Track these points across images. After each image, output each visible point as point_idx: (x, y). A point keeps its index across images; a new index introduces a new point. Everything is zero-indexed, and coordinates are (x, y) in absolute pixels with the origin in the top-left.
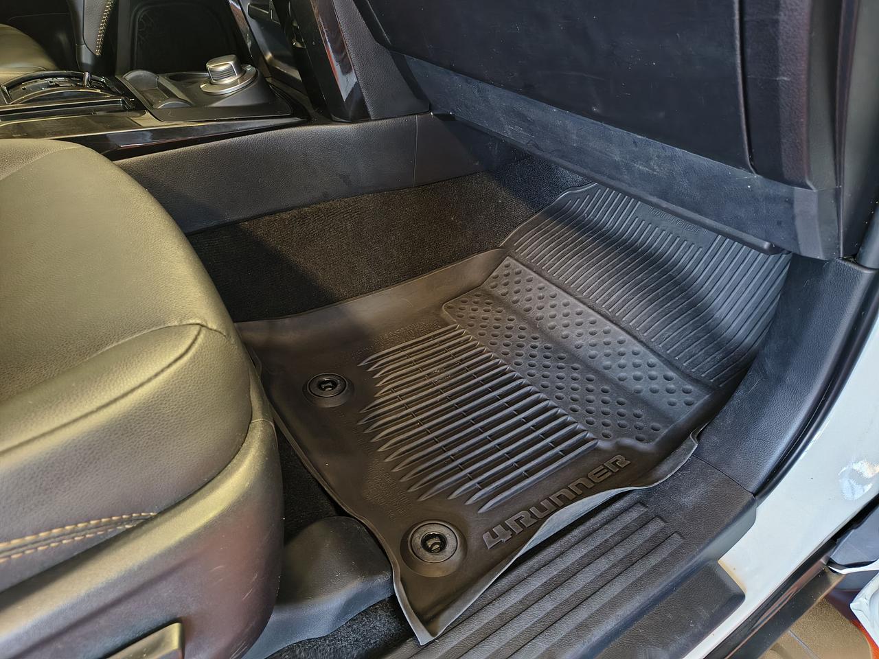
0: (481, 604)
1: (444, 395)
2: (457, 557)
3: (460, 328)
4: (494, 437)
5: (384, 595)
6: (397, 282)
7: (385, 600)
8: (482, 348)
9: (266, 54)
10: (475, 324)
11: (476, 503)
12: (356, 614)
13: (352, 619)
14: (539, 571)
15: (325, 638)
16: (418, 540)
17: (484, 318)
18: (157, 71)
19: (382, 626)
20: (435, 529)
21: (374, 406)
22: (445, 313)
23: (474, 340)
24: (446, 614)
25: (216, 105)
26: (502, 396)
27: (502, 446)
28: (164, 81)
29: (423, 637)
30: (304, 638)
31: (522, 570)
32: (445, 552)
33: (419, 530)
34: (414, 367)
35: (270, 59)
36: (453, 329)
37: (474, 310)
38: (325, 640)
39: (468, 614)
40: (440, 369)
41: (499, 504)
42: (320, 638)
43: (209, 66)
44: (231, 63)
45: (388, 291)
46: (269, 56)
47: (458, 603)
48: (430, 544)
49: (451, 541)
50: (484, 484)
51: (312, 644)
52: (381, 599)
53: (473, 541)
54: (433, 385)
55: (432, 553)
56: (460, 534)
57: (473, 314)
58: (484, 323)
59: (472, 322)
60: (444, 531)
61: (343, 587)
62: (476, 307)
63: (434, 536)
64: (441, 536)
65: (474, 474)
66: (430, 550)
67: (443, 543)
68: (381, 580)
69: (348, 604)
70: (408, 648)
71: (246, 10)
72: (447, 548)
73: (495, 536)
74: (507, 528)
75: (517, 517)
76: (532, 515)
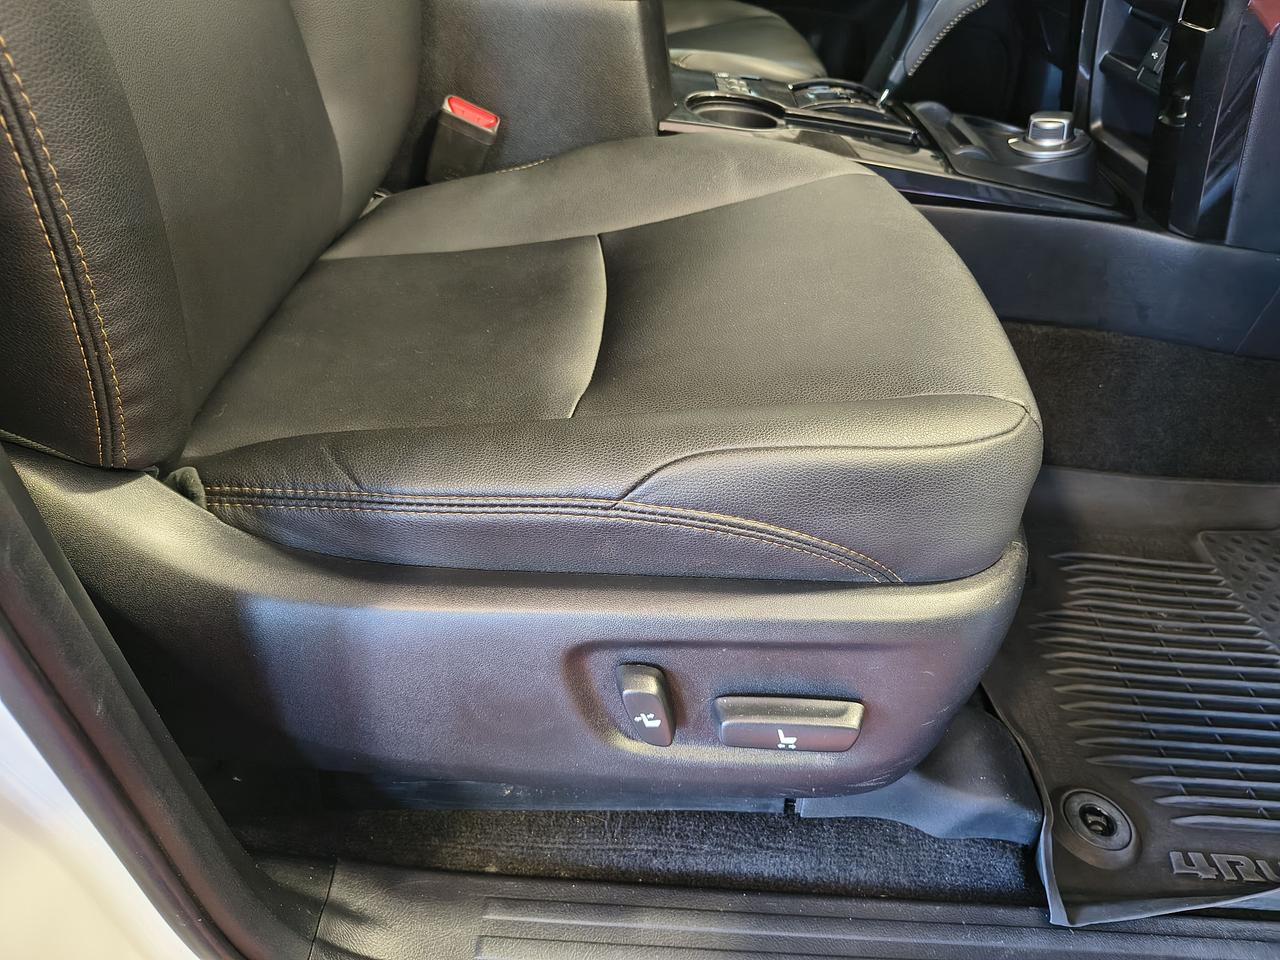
0: (1145, 927)
1: (1166, 650)
2: (1126, 855)
3: (1217, 574)
4: (1227, 739)
5: (1022, 838)
6: (1143, 472)
7: (1017, 844)
8: (1245, 615)
9: (1094, 121)
10: (1245, 580)
11: (1172, 807)
12: (980, 836)
13: (973, 840)
14: (1252, 943)
15: (936, 840)
16: (1076, 805)
17: (1263, 578)
18: (954, 108)
19: (1004, 871)
20: (1105, 808)
21: (1055, 616)
22: (1199, 544)
23: (1234, 599)
24: (1095, 909)
25: (1023, 168)
26: (1259, 694)
27: (1237, 757)
28: (958, 122)
29: (1058, 915)
30: (913, 824)
31: (1224, 926)
32: (1110, 840)
33: (1083, 795)
34: (1130, 594)
35: (1098, 129)
36: (1206, 571)
37: (1250, 560)
38: (934, 842)
39: (1123, 928)
40: (1169, 614)
41: (1207, 827)
42: (930, 836)
43: (1034, 119)
44: (1065, 122)
45: (1127, 479)
46: (1097, 124)
47: (1116, 907)
48: (1091, 819)
49: (1123, 833)
50: (1191, 790)
51: (918, 836)
52: (1014, 839)
53: (1154, 852)
54: (1152, 629)
55: (1091, 830)
56: (1137, 832)
57: (1245, 564)
58: (1260, 584)
59: (1240, 574)
60: (1116, 815)
61: (986, 795)
62: (1253, 556)
63: (1099, 814)
64: (1108, 819)
65: (1179, 771)
66: (1088, 826)
67: (1109, 829)
68: (1030, 816)
69: (983, 819)
70: (1030, 915)
71: (1099, 60)
72: (1115, 838)
73: (1190, 863)
74: (1212, 864)
75: (1232, 858)
76: (1259, 871)
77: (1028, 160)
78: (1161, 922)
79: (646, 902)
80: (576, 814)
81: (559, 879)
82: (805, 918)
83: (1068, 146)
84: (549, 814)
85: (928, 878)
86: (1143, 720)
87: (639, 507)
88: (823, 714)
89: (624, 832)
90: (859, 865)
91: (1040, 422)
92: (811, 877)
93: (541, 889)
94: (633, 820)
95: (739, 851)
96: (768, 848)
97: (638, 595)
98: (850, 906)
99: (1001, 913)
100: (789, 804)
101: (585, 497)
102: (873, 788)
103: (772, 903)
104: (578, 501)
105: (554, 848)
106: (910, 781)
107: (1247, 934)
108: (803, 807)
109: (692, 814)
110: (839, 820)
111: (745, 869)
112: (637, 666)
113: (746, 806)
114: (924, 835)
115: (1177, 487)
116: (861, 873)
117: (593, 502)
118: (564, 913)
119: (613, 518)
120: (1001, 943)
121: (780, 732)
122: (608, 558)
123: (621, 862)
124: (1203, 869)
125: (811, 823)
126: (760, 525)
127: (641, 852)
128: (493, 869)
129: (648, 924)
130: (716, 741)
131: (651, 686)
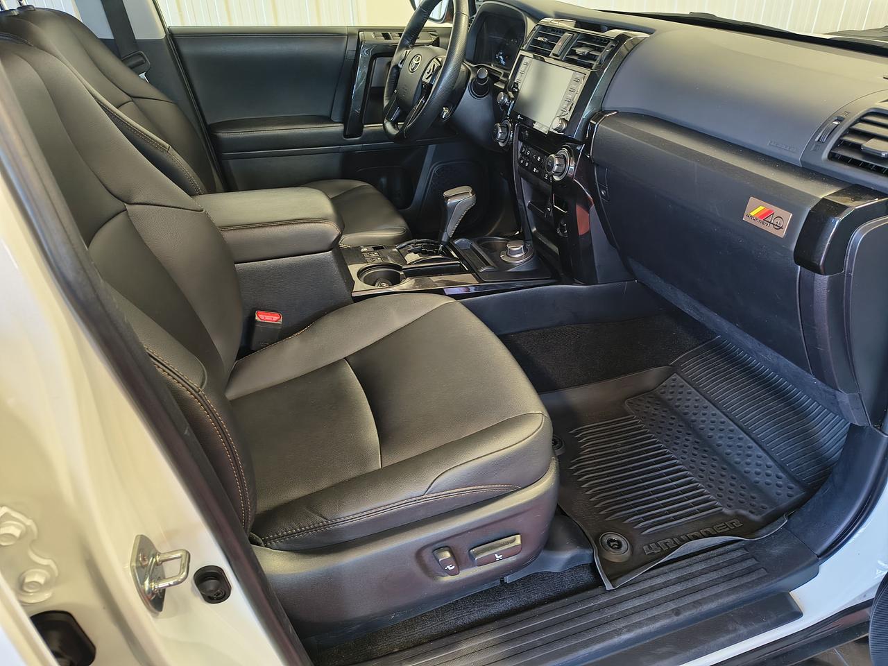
0: (640, 579)
1: (624, 461)
2: (627, 554)
3: (636, 419)
5: (588, 561)
6: (597, 380)
8: (651, 435)
9: (533, 228)
10: (647, 417)
11: (640, 528)
12: (573, 566)
13: (571, 568)
15: (558, 573)
16: (605, 541)
17: (653, 414)
19: (586, 576)
20: (615, 537)
21: (581, 459)
22: (627, 407)
23: (645, 428)
24: (621, 579)
25: (510, 270)
27: (659, 499)
28: (475, 246)
29: (609, 586)
32: (621, 550)
33: (606, 535)
35: (535, 232)
36: (632, 418)
37: (647, 407)
39: (632, 582)
40: (621, 444)
41: (655, 532)
42: (556, 573)
43: (509, 247)
44: (521, 245)
45: (591, 386)
47: (629, 575)
48: (612, 544)
49: (625, 545)
50: (646, 519)
51: (552, 575)
52: (586, 563)
53: (637, 548)
54: (617, 453)
55: (613, 548)
56: (629, 542)
57: (646, 410)
58: (653, 418)
59: (645, 415)
60: (621, 539)
61: (571, 549)
62: (648, 405)
63: (614, 541)
64: (618, 542)
65: (640, 512)
66: (611, 547)
67: (620, 545)
68: (588, 552)
69: (572, 559)
70: (599, 590)
71: (527, 205)
72: (622, 548)
73: (650, 548)
74: (658, 546)
75: (665, 541)
76: (675, 542)
77: (511, 266)
78: (645, 575)
79: (461, 638)
80: (421, 616)
81: (423, 644)
82: (521, 622)
83: (526, 255)
84: (411, 620)
85: (560, 589)
86: (622, 495)
87: (431, 495)
88: (507, 543)
89: (443, 616)
90: (534, 594)
91: (548, 417)
92: (518, 605)
93: (420, 649)
94: (445, 609)
95: (488, 606)
96: (500, 600)
97: (435, 524)
98: (536, 611)
99: (589, 593)
100: (502, 581)
101: (411, 498)
102: (531, 562)
103: (507, 621)
104: (409, 500)
105: (418, 632)
106: (544, 554)
107: (674, 568)
108: (508, 579)
109: (466, 598)
110: (521, 579)
111: (493, 612)
112: (440, 549)
113: (486, 587)
114: (554, 573)
115: (612, 382)
116: (536, 597)
117: (414, 499)
118: (432, 655)
119: (423, 502)
120: (592, 604)
121: (496, 555)
122: (421, 515)
123: (444, 627)
124: (656, 549)
125: (511, 584)
126: (471, 488)
127: (452, 621)
128: (396, 650)
129: (465, 647)
130: (474, 566)
131: (447, 555)
